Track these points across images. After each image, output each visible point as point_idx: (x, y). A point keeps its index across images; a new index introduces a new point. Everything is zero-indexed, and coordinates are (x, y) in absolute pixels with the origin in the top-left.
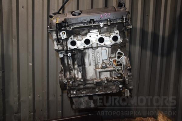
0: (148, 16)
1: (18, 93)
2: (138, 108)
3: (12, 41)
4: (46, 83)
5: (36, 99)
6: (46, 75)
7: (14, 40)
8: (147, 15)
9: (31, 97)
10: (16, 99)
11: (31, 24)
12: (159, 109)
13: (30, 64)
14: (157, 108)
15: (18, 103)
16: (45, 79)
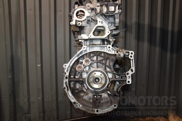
0: (156, 13)
1: (28, 94)
2: (147, 108)
3: (21, 43)
4: (54, 84)
5: (45, 99)
6: (55, 76)
7: (22, 42)
8: (154, 12)
9: (40, 98)
10: (26, 100)
11: (39, 25)
12: (169, 109)
13: (39, 65)
14: (167, 108)
15: (28, 104)
16: (54, 79)
